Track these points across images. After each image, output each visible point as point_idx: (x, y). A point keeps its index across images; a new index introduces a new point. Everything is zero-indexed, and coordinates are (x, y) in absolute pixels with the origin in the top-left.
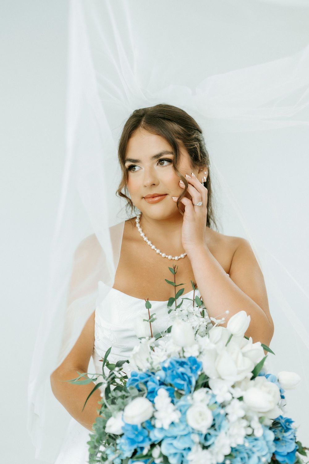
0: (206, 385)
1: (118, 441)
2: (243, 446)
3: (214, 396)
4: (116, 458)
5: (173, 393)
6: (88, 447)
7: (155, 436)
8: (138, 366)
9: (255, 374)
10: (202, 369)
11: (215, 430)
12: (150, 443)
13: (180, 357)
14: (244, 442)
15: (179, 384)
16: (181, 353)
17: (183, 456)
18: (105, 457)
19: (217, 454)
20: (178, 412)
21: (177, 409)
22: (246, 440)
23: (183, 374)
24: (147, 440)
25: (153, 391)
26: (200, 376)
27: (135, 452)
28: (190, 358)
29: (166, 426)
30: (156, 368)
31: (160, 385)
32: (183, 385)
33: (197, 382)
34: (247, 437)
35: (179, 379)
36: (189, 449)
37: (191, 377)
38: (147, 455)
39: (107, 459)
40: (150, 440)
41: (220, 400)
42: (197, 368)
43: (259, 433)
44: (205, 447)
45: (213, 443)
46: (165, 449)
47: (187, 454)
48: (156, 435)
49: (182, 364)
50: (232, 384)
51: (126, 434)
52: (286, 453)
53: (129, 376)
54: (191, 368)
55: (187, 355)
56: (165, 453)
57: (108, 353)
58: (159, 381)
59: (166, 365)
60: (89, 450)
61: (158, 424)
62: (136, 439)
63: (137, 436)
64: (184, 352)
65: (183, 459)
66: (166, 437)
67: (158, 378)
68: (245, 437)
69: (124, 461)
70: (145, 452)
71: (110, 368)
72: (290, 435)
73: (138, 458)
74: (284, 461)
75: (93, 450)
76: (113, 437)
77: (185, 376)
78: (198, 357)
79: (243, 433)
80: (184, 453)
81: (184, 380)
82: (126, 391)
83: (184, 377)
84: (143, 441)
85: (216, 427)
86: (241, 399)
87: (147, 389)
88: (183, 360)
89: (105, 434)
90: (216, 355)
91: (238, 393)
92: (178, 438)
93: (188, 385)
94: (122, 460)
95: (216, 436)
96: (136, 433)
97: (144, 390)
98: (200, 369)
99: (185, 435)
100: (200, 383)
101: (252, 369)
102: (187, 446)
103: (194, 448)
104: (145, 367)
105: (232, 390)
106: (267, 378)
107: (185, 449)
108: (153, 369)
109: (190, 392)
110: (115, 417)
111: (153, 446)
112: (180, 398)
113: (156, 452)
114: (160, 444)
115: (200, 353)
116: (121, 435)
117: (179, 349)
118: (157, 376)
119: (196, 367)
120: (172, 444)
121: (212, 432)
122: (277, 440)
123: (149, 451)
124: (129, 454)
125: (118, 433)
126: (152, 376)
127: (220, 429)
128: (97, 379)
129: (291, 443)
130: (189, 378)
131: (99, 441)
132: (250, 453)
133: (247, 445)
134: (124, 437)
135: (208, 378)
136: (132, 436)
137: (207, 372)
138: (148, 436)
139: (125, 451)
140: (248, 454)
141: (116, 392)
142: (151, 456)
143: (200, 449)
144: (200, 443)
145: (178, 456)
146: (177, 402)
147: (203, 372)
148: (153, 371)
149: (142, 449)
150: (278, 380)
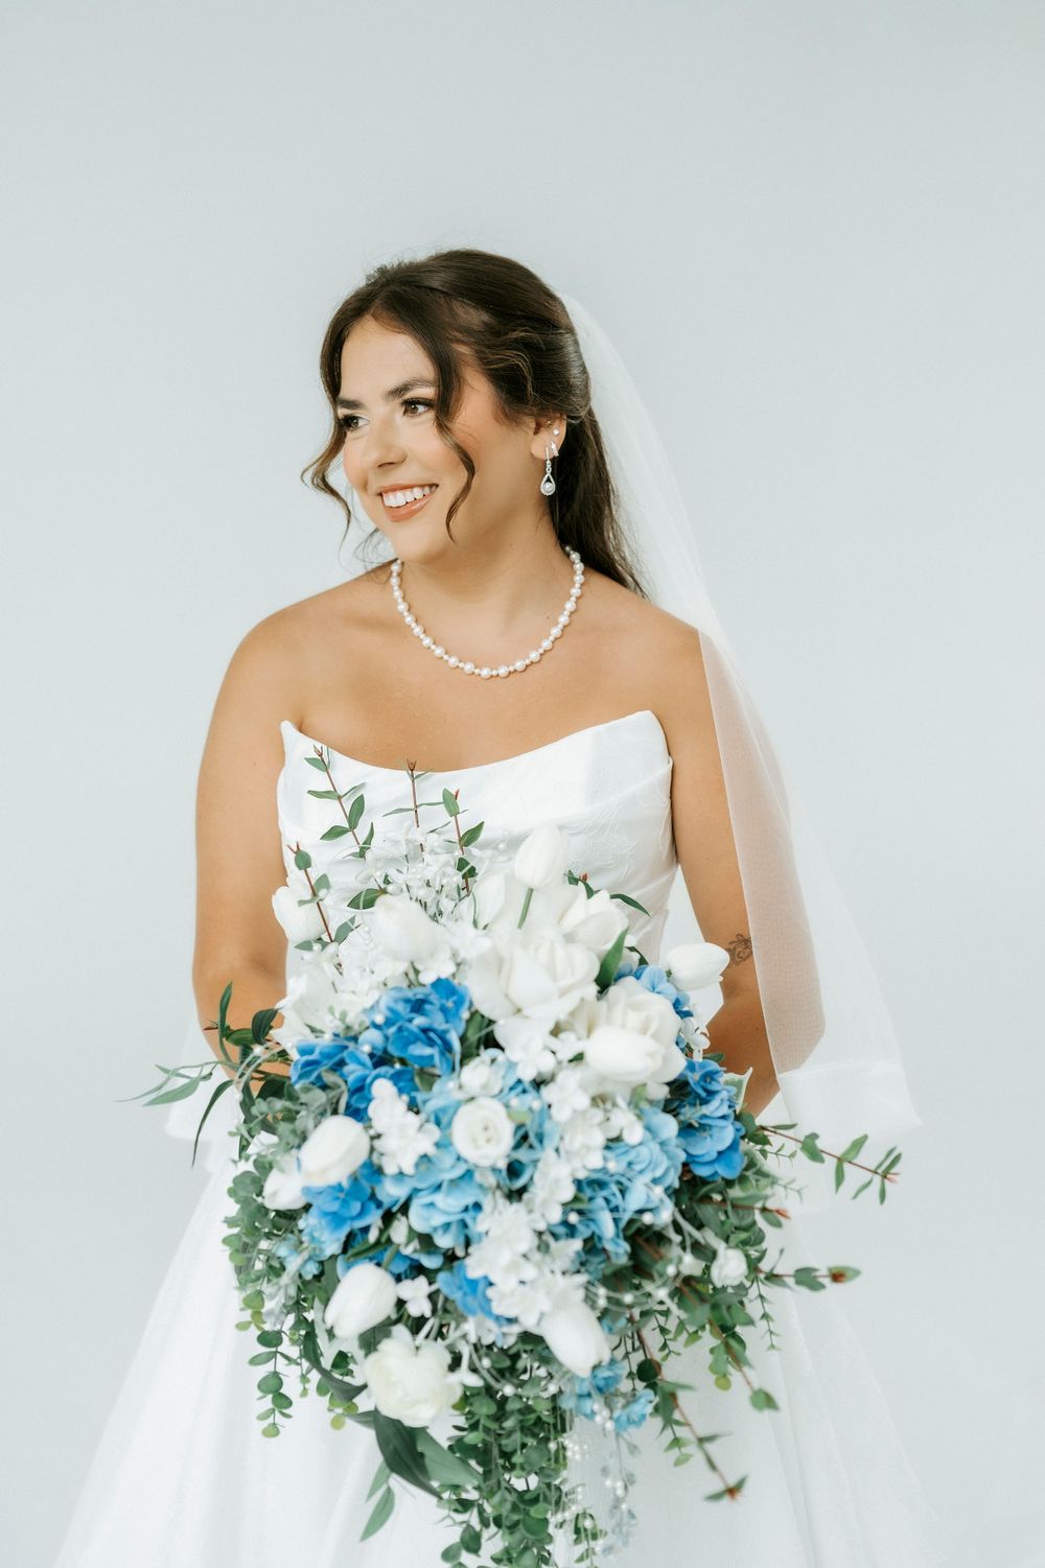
0: (490, 1042)
1: (301, 1224)
2: (604, 1170)
3: (512, 1065)
4: (306, 1262)
5: (412, 1080)
6: (227, 1251)
7: (389, 1195)
8: (309, 1026)
9: (604, 982)
10: (471, 1004)
11: (531, 1147)
12: (380, 1213)
13: (410, 986)
14: (605, 1159)
15: (421, 1058)
16: (412, 975)
17: (465, 1226)
18: (276, 1264)
19: (545, 1203)
20: (432, 1127)
21: (427, 1121)
22: (608, 1154)
23: (425, 1031)
24: (373, 1206)
25: (360, 1084)
26: (468, 1022)
27: (350, 1238)
28: (438, 984)
29: (409, 1169)
30: (356, 1028)
31: (376, 1065)
32: (431, 1057)
33: (463, 1039)
34: (611, 1144)
35: (419, 1044)
36: (477, 1206)
37: (446, 1032)
38: (378, 1243)
39: (283, 1268)
40: (379, 1205)
41: (528, 1074)
42: (459, 1004)
43: (634, 1134)
44: (516, 1195)
45: (532, 1178)
46: (419, 1219)
47: (474, 1219)
48: (392, 1192)
49: (418, 1006)
50: (551, 1026)
51: (315, 1203)
52: (714, 1155)
53: (294, 1055)
54: (443, 1009)
55: (428, 978)
56: (420, 1227)
57: (226, 999)
58: (371, 1055)
59: (379, 1019)
60: (231, 1257)
61: (390, 1169)
62: (346, 1213)
63: (345, 1202)
64: (417, 972)
65: (467, 1231)
66: (416, 1191)
67: (367, 1049)
68: (607, 1148)
69: (326, 1264)
70: (373, 1236)
71: (237, 1043)
72: (717, 1108)
73: (356, 1255)
74: (716, 1173)
75: (241, 1257)
76: (288, 1217)
77: (432, 1035)
78: (454, 975)
79: (599, 1139)
80: (468, 1218)
81: (431, 1043)
82: (293, 1097)
83: (430, 1039)
84: (362, 1213)
85: (532, 1139)
86: (579, 1058)
87: (346, 1082)
88: (419, 993)
89: (263, 1211)
90: (499, 964)
91: (568, 1045)
92: (445, 1185)
93: (442, 1054)
94: (321, 1263)
95: (535, 1162)
96: (342, 1196)
97: (339, 1087)
98: (467, 1005)
99: (462, 1178)
100: (473, 1037)
101: (595, 972)
102: (470, 1201)
103: (487, 1203)
104: (330, 1025)
105: (554, 1043)
106: (638, 978)
107: (466, 1209)
108: (348, 1028)
109: (453, 1069)
110: (282, 1170)
111: (388, 1218)
112: (430, 1086)
113: (399, 1232)
114: (405, 1209)
115: (458, 965)
116: (307, 1208)
117: (403, 966)
118: (362, 1045)
119: (455, 1002)
120: (432, 1205)
121: (523, 1155)
122: (687, 1129)
123: (382, 1232)
124: (332, 1247)
125: (298, 1205)
126: (351, 1045)
127: (541, 1141)
128: (211, 1074)
129: (723, 1128)
130: (442, 1036)
131: (253, 1231)
132: (624, 1180)
133: (612, 1166)
134: (312, 1210)
135: (491, 1022)
136: (335, 1207)
137: (486, 1010)
138: (373, 1197)
139: (324, 1242)
140: (619, 1183)
141: (269, 1103)
142: (389, 1241)
143: (502, 1201)
144: (499, 1187)
145: (454, 1229)
146: (425, 1102)
147: (473, 1010)
148: (352, 1034)
149: (366, 1230)
150: (669, 973)
